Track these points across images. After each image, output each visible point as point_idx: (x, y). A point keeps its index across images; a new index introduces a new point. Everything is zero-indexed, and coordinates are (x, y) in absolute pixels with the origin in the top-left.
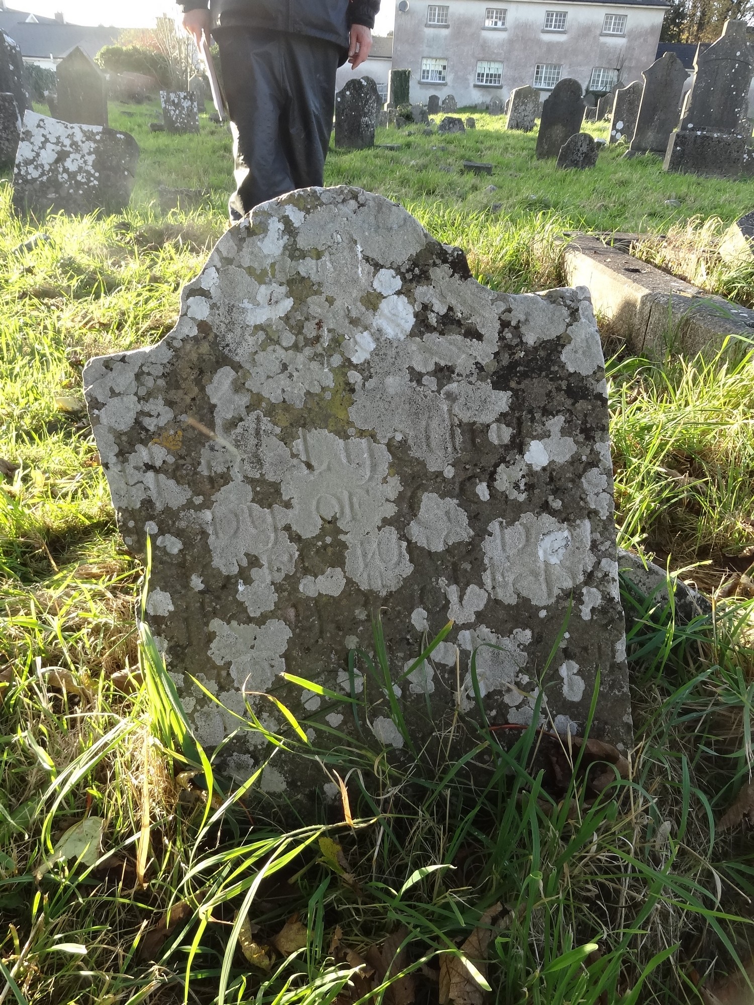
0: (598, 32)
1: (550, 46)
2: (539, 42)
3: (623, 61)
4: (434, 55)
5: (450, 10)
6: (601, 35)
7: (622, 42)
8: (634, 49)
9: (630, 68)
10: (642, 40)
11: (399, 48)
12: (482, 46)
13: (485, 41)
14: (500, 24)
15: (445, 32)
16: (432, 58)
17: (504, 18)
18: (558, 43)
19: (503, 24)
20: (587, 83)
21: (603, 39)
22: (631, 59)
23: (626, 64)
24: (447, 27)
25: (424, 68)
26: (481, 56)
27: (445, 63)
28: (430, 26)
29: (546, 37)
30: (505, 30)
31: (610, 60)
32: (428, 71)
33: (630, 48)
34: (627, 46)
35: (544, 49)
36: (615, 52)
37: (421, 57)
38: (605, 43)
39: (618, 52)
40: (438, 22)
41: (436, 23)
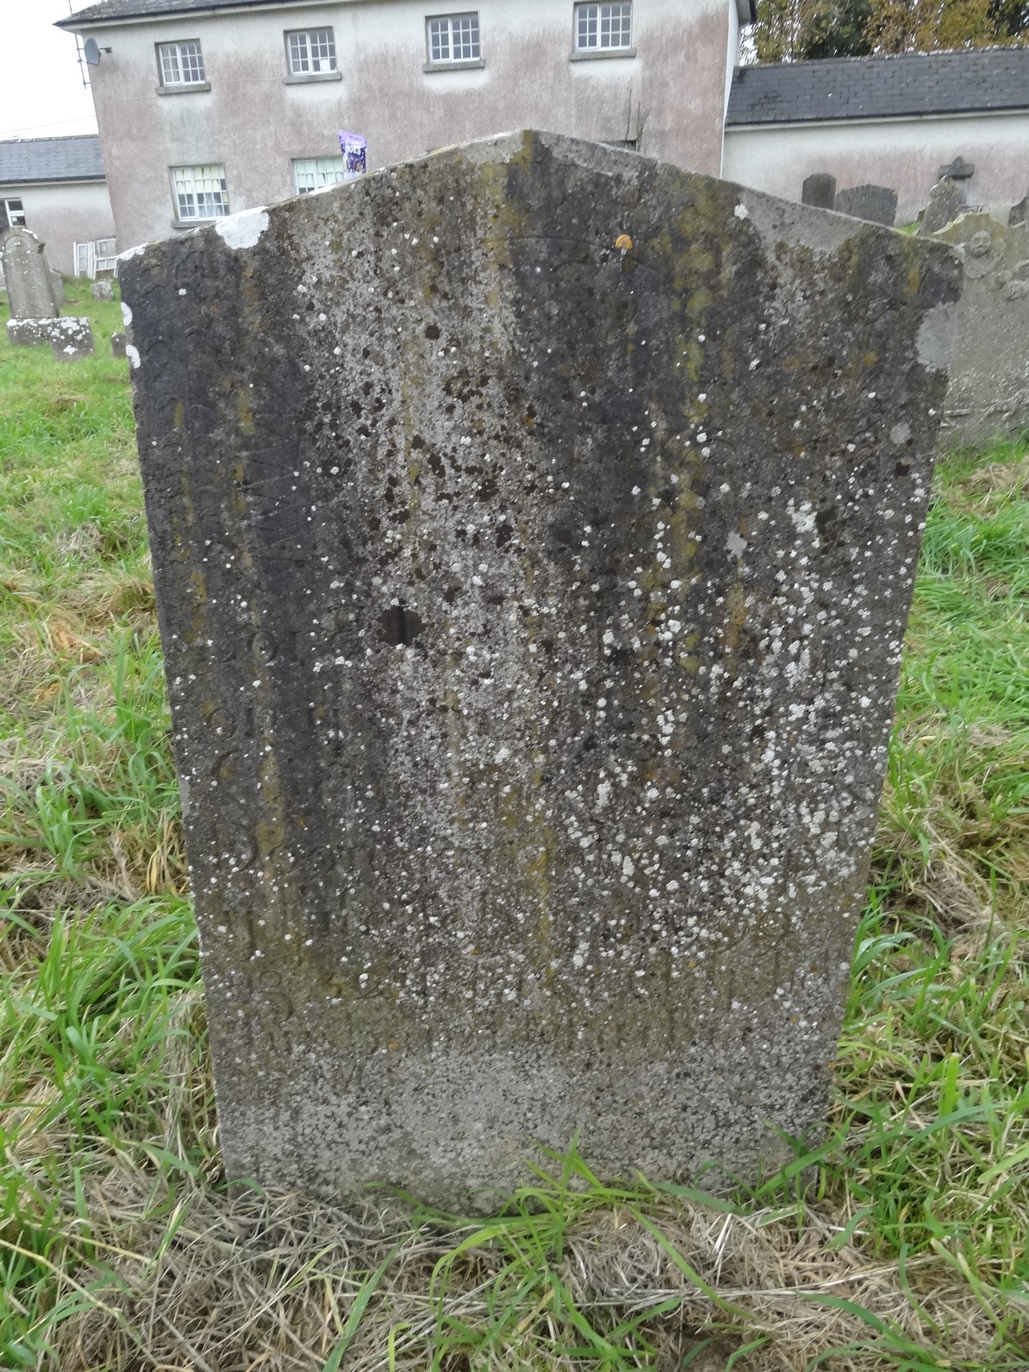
0: (564, 55)
1: (452, 103)
2: (423, 98)
3: (641, 120)
4: (193, 159)
5: (205, 47)
6: (573, 61)
7: (630, 70)
8: (665, 84)
9: (663, 134)
10: (681, 58)
11: (115, 151)
12: (293, 124)
13: (298, 112)
14: (325, 64)
15: (203, 102)
16: (193, 167)
17: (332, 49)
18: (469, 94)
19: (333, 64)
21: (579, 70)
22: (660, 112)
23: (651, 124)
24: (205, 90)
25: (181, 190)
26: (295, 148)
27: (219, 174)
28: (167, 94)
29: (440, 84)
30: (338, 79)
31: (608, 120)
32: (190, 197)
33: (651, 84)
34: (644, 79)
35: (439, 113)
36: (616, 97)
37: (165, 167)
38: (587, 80)
39: (624, 96)
40: (187, 79)
41: (183, 82)
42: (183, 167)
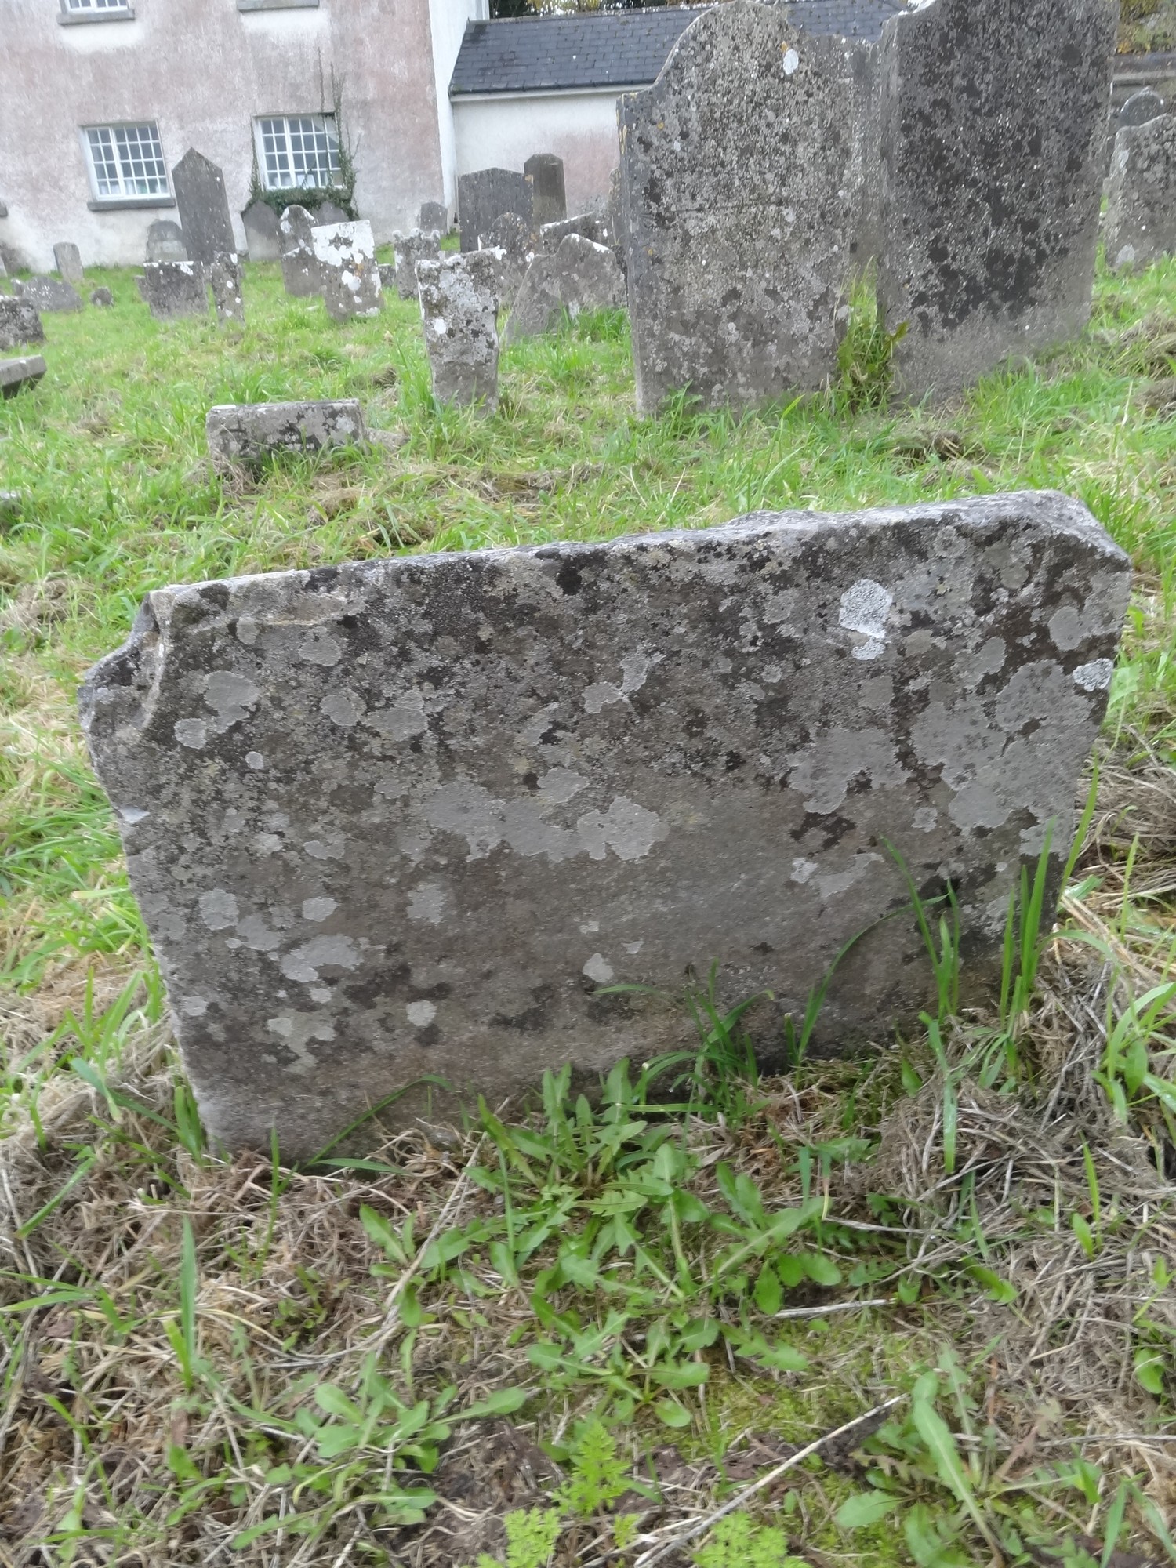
0: (231, 3)
1: (101, 64)
2: (64, 57)
3: (337, 87)
6: (243, 11)
7: (314, 23)
8: (359, 42)
9: (365, 104)
18: (121, 52)
20: (248, 170)
21: (252, 23)
22: (358, 77)
23: (349, 92)
29: (83, 40)
31: (296, 87)
33: (343, 41)
34: (333, 35)
35: (87, 78)
36: (302, 60)
38: (264, 36)
39: (312, 56)
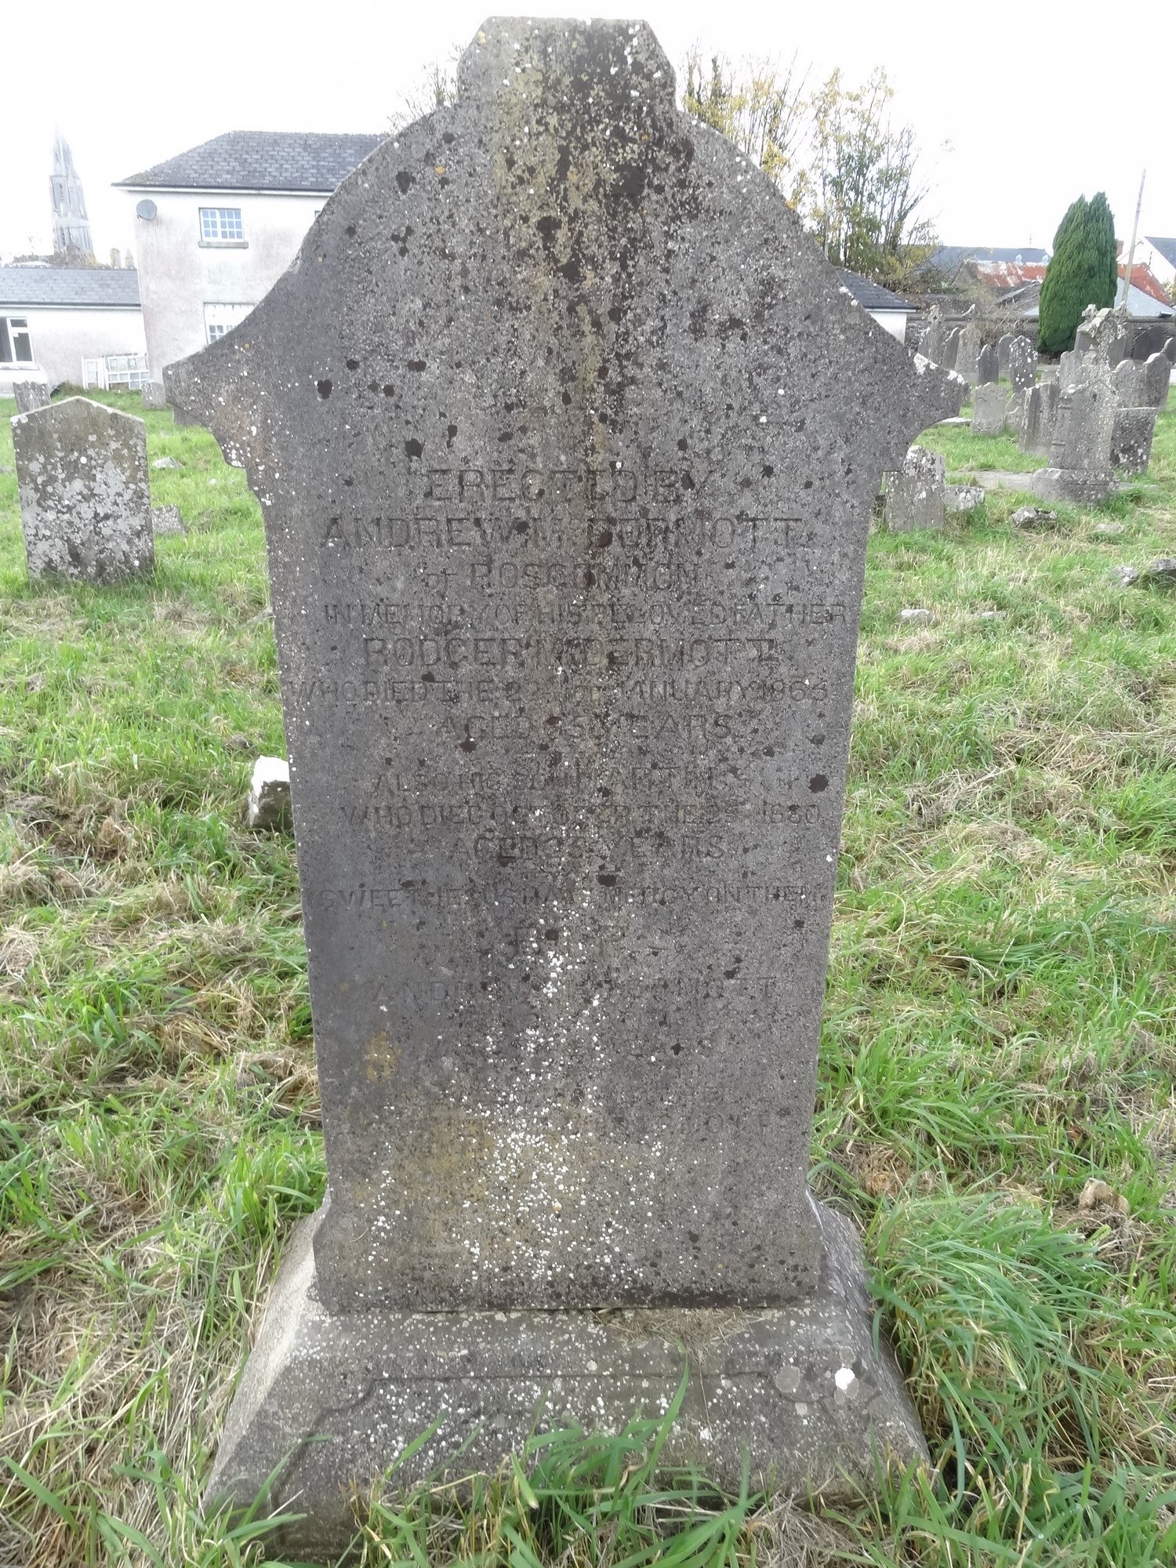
4: (227, 299)
5: (245, 218)
11: (152, 287)
15: (240, 256)
16: (225, 304)
24: (244, 246)
25: (211, 321)
28: (209, 246)
32: (220, 327)
37: (200, 303)
40: (224, 235)
41: (219, 239)
42: (215, 303)
